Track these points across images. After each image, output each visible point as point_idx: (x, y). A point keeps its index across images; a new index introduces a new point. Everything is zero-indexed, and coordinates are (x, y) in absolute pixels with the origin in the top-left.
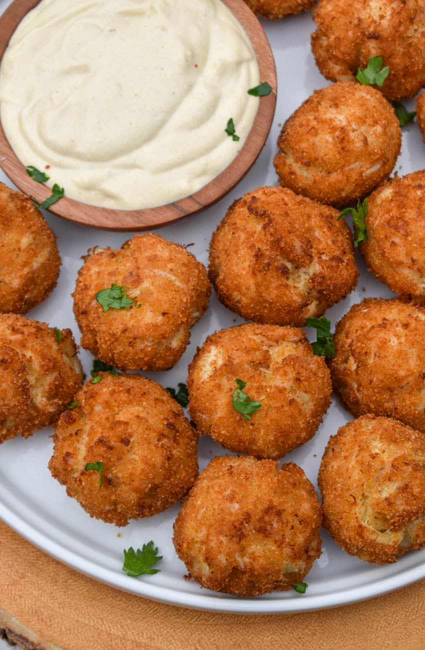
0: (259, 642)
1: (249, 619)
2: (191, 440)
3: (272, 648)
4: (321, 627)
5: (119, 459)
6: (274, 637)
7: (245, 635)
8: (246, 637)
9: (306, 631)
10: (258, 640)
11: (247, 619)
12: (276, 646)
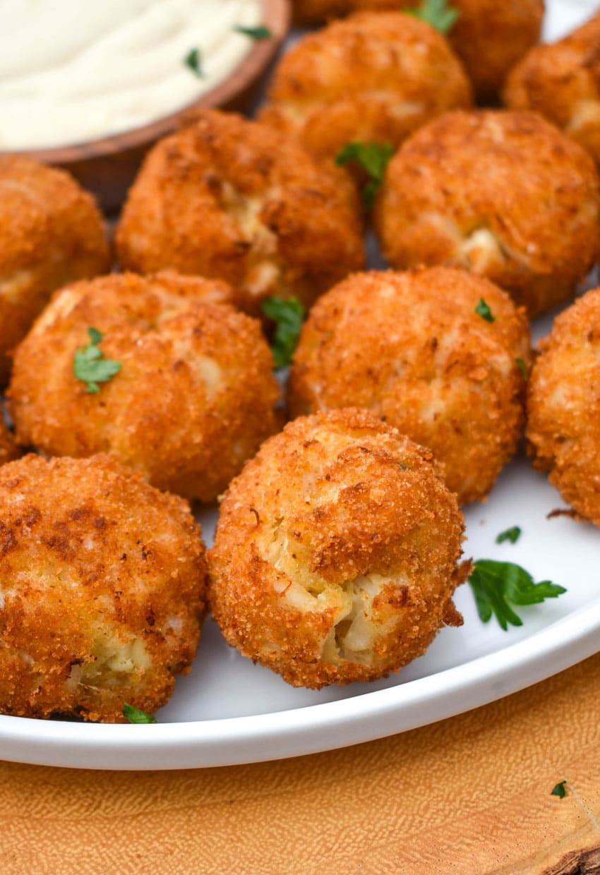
0: (55, 855)
1: (49, 812)
3: (78, 868)
4: (187, 841)
6: (86, 848)
7: (32, 839)
8: (33, 842)
9: (156, 844)
10: (55, 851)
11: (44, 812)
12: (87, 866)
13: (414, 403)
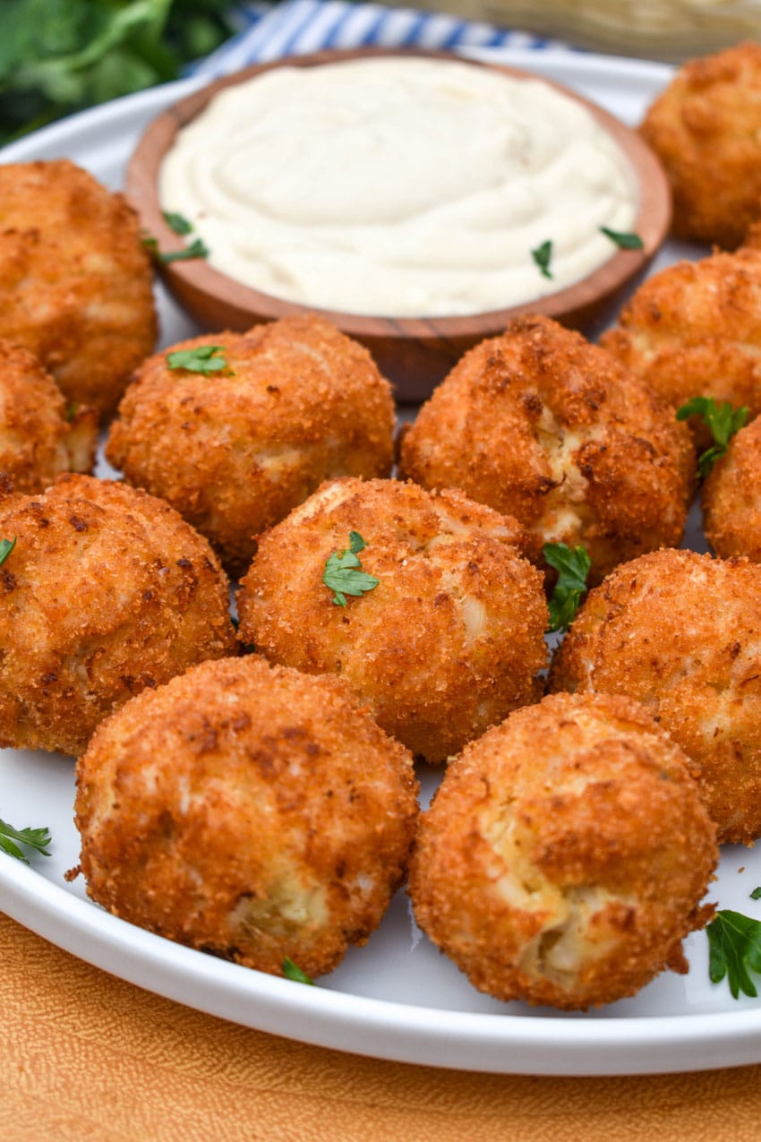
0: (160, 1109)
1: (165, 1060)
2: (217, 638)
3: (183, 1130)
4: (312, 1134)
5: (52, 551)
6: (199, 1112)
7: (141, 1085)
8: (140, 1089)
9: (276, 1128)
10: (162, 1106)
11: (161, 1059)
12: (194, 1132)
13: (696, 711)
